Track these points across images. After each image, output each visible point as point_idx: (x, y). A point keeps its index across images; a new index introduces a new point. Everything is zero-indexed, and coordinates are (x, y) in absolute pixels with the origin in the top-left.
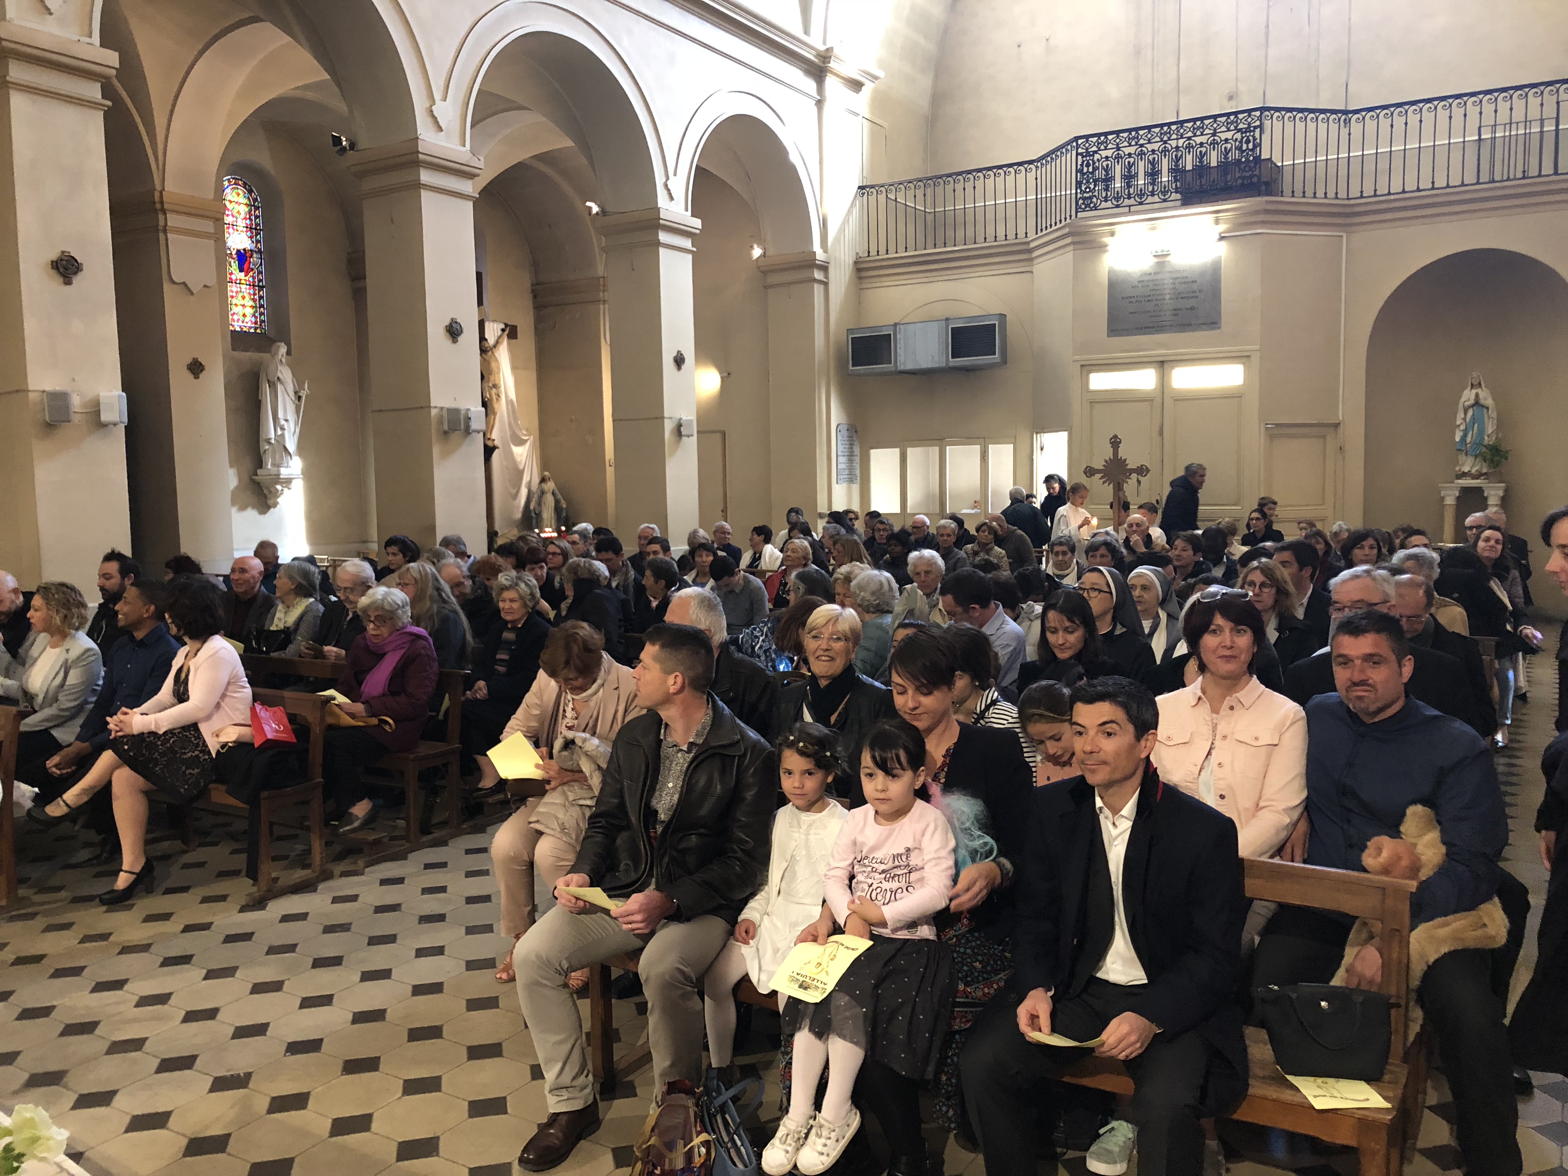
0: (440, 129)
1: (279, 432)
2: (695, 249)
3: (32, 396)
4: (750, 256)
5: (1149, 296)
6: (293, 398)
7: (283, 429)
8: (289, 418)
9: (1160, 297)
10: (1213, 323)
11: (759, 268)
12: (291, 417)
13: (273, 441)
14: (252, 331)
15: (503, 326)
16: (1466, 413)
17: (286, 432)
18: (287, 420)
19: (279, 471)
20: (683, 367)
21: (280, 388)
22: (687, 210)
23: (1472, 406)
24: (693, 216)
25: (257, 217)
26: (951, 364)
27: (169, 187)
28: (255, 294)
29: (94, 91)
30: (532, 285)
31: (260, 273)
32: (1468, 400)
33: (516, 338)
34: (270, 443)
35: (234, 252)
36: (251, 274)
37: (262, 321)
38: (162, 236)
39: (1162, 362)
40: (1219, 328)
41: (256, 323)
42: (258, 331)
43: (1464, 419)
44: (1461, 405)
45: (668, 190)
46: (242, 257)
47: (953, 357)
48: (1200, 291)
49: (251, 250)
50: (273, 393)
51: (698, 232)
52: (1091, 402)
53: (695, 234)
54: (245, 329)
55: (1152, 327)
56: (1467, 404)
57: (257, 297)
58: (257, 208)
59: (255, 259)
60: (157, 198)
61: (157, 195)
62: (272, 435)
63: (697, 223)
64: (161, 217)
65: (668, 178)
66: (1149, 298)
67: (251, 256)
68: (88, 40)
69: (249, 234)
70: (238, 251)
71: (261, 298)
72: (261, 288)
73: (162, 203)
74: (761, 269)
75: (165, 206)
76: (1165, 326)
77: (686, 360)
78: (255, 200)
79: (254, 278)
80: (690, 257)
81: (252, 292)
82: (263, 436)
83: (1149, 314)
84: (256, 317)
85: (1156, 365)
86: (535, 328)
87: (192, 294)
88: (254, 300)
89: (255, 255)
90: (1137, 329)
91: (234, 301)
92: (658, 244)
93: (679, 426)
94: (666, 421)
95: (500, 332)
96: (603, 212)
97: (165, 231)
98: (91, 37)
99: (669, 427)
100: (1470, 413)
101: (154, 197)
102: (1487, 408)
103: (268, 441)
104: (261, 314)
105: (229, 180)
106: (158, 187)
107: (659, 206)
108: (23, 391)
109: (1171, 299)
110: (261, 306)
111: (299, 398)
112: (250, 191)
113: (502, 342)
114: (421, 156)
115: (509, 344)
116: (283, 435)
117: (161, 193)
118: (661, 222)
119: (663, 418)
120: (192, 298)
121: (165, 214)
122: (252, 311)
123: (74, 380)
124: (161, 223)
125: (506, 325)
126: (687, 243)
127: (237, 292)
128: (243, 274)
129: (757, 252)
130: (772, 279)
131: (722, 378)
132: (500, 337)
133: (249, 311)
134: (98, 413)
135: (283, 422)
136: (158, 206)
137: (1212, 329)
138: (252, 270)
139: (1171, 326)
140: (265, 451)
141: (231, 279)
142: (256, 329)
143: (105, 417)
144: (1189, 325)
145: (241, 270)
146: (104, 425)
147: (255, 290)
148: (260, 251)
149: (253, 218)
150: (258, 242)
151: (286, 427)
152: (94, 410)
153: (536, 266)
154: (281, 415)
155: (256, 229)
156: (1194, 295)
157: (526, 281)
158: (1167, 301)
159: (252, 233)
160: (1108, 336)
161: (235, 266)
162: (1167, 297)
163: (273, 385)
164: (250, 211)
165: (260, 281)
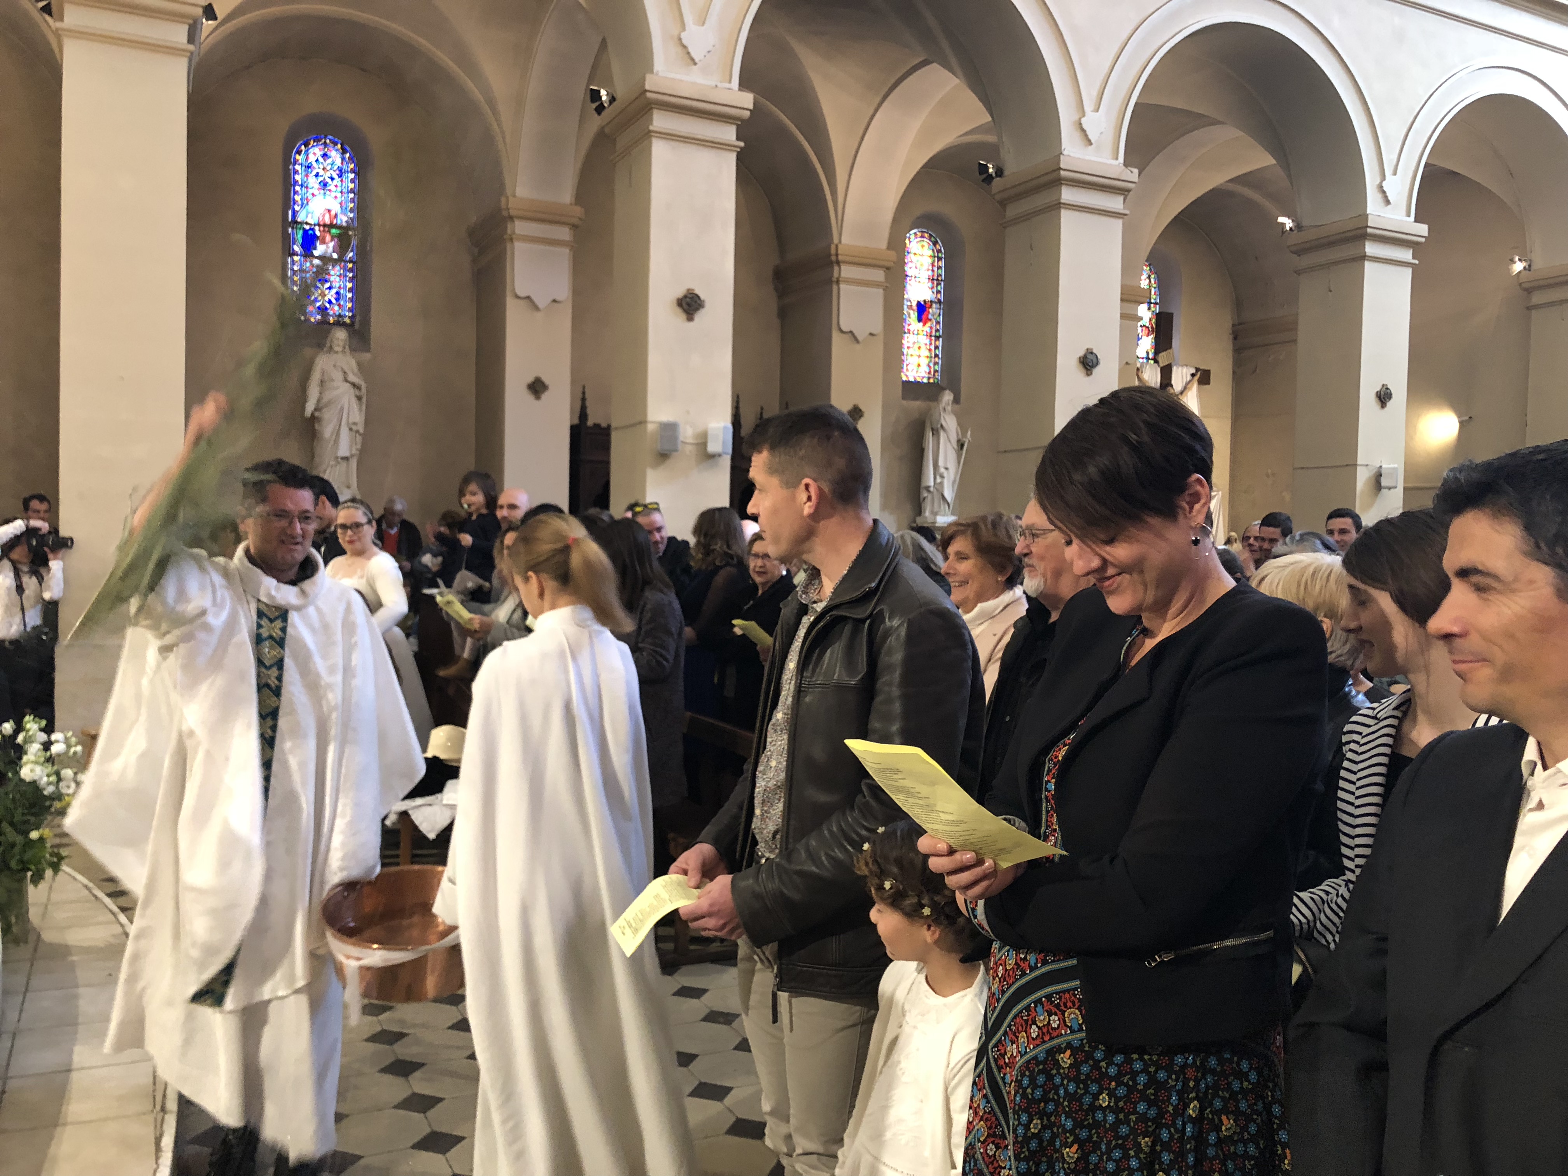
0: (1090, 143)
1: (939, 480)
2: (1417, 262)
3: (650, 427)
4: (1508, 270)
6: (956, 447)
7: (942, 477)
8: (949, 466)
11: (1520, 284)
12: (952, 463)
13: (932, 489)
14: (925, 381)
15: (1194, 371)
17: (946, 481)
18: (947, 469)
19: (935, 519)
20: (1388, 404)
21: (942, 434)
22: (1409, 215)
24: (1416, 221)
25: (939, 268)
27: (844, 240)
28: (931, 344)
29: (729, 134)
30: (1233, 325)
31: (938, 323)
33: (1208, 383)
34: (929, 491)
35: (914, 304)
36: (929, 324)
37: (936, 371)
38: (835, 287)
41: (930, 373)
42: (932, 381)
45: (1384, 192)
46: (922, 308)
49: (931, 302)
50: (935, 442)
51: (1423, 240)
53: (1417, 243)
54: (919, 379)
57: (933, 347)
58: (940, 259)
59: (934, 310)
60: (833, 251)
61: (833, 247)
62: (932, 483)
63: (1423, 229)
64: (836, 268)
65: (1383, 178)
67: (931, 307)
68: (728, 85)
69: (930, 285)
70: (919, 303)
71: (937, 347)
72: (937, 338)
73: (837, 255)
74: (1523, 285)
75: (840, 258)
77: (1393, 396)
78: (939, 251)
79: (931, 328)
80: (1409, 271)
81: (928, 341)
82: (924, 484)
84: (930, 367)
86: (1234, 372)
87: (857, 341)
88: (930, 350)
89: (934, 306)
91: (910, 352)
92: (1364, 257)
93: (1378, 476)
94: (1358, 468)
95: (1189, 378)
96: (1299, 227)
97: (838, 282)
98: (730, 82)
99: (1363, 477)
101: (830, 250)
103: (927, 488)
104: (936, 363)
105: (915, 234)
106: (836, 241)
107: (1368, 212)
108: (643, 422)
110: (936, 356)
111: (962, 446)
112: (935, 243)
113: (1190, 389)
114: (1062, 172)
115: (1199, 390)
116: (941, 484)
117: (837, 246)
118: (1369, 230)
119: (1356, 465)
120: (857, 346)
121: (839, 266)
122: (927, 361)
123: (688, 412)
124: (836, 274)
125: (1197, 370)
126: (1407, 255)
127: (914, 343)
128: (921, 324)
129: (1518, 266)
130: (1537, 298)
131: (1462, 423)
132: (1188, 383)
133: (924, 362)
134: (705, 444)
135: (942, 470)
136: (833, 258)
138: (930, 320)
140: (924, 499)
141: (909, 330)
142: (929, 378)
143: (712, 448)
145: (920, 320)
146: (712, 457)
147: (931, 340)
148: (939, 301)
149: (935, 269)
150: (938, 292)
151: (945, 475)
152: (702, 442)
153: (1239, 305)
154: (941, 463)
155: (937, 280)
157: (1226, 321)
159: (933, 283)
161: (914, 315)
163: (935, 432)
164: (933, 262)
165: (937, 331)
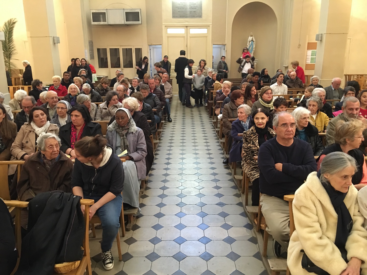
5: (183, 7)
9: (186, 8)
10: (200, 16)
16: (249, 43)
23: (251, 41)
26: (126, 23)
32: (250, 39)
39: (187, 26)
40: (202, 18)
43: (249, 44)
44: (248, 41)
47: (126, 21)
48: (197, 7)
52: (168, 37)
55: (184, 16)
56: (250, 40)
66: (183, 8)
76: (188, 16)
83: (183, 12)
85: (185, 27)
90: (180, 16)
100: (250, 42)
102: (254, 42)
109: (189, 8)
137: (200, 18)
139: (189, 16)
144: (194, 16)
156: (195, 8)
158: (188, 9)
160: (172, 18)
162: (188, 8)
